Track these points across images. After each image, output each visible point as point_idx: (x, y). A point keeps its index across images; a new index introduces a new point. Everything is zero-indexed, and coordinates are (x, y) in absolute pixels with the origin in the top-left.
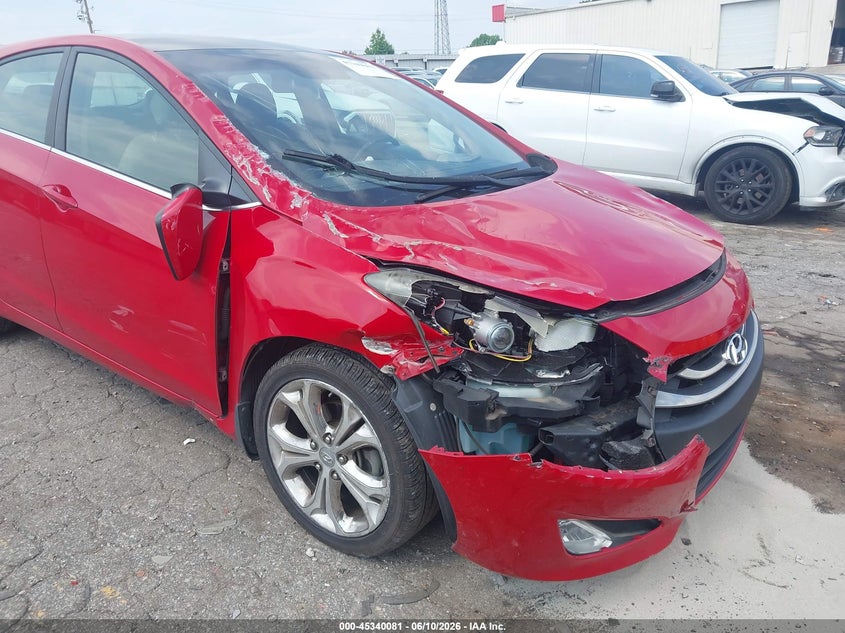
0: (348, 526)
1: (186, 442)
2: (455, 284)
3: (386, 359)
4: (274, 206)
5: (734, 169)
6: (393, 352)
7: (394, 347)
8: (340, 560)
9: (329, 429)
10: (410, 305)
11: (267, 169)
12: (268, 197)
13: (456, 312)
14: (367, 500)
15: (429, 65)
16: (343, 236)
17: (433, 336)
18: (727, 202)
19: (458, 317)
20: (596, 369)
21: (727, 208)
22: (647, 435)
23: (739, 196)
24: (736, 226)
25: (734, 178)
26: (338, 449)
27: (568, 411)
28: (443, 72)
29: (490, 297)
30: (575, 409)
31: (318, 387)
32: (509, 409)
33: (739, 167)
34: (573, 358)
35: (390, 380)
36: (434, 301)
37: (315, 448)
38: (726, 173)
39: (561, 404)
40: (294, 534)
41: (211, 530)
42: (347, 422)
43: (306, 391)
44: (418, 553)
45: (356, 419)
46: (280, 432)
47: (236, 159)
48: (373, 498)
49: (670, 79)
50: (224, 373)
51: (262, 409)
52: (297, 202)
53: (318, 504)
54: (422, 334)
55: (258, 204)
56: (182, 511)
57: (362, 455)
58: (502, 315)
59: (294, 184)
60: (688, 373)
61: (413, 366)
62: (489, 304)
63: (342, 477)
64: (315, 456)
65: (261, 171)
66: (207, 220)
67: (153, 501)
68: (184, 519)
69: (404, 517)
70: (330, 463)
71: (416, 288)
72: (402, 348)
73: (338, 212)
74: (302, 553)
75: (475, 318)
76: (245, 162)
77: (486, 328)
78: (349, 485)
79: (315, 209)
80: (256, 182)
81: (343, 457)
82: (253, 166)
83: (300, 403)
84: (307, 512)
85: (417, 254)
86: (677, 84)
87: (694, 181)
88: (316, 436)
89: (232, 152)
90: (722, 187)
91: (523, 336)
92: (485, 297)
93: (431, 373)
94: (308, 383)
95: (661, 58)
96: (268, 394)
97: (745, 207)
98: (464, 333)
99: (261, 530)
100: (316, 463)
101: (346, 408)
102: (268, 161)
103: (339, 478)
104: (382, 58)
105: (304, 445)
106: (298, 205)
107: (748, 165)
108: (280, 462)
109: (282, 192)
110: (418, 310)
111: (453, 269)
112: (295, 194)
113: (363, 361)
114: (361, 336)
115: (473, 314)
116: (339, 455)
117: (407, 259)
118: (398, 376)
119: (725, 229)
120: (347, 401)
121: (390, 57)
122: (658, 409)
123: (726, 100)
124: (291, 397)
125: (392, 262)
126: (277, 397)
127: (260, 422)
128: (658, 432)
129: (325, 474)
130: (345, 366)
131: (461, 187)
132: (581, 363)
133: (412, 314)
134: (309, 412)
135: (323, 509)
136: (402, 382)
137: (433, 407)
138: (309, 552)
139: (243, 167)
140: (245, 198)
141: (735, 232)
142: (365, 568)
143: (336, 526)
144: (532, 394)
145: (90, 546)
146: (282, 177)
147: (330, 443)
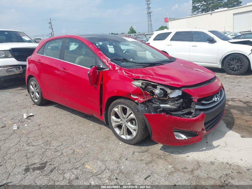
0: (129, 137)
1: (91, 125)
2: (150, 83)
3: (136, 99)
4: (112, 69)
5: (232, 60)
6: (137, 97)
7: (138, 96)
8: (127, 145)
9: (124, 116)
10: (141, 87)
11: (110, 62)
12: (111, 68)
13: (151, 89)
14: (133, 130)
15: (146, 36)
16: (127, 74)
17: (146, 94)
18: (230, 69)
19: (151, 90)
20: (181, 100)
21: (231, 71)
22: (193, 114)
23: (234, 68)
24: (233, 76)
25: (232, 62)
26: (126, 120)
27: (175, 108)
28: (150, 37)
29: (158, 85)
30: (177, 108)
31: (122, 106)
32: (163, 108)
33: (233, 60)
34: (177, 99)
35: (137, 104)
36: (146, 87)
37: (121, 120)
38: (230, 61)
39: (174, 107)
40: (117, 141)
41: (99, 140)
42: (128, 114)
43: (119, 108)
44: (144, 144)
45: (130, 113)
46: (113, 118)
47: (104, 60)
48: (134, 130)
49: (212, 37)
50: (101, 106)
51: (110, 113)
52: (117, 68)
53: (122, 133)
54: (144, 93)
55: (109, 69)
56: (92, 137)
57: (132, 121)
58: (161, 89)
59: (116, 65)
60: (203, 102)
61: (142, 100)
62: (158, 87)
63: (127, 126)
64: (121, 122)
65: (109, 62)
66: (98, 73)
67: (85, 136)
68: (92, 139)
69: (141, 133)
70: (125, 123)
71: (142, 84)
72: (139, 96)
73: (125, 70)
74: (119, 144)
75: (155, 90)
76: (106, 61)
77: (157, 91)
78: (129, 128)
79: (120, 69)
80: (108, 65)
81: (127, 122)
82: (107, 61)
83: (118, 111)
84: (120, 135)
85: (142, 77)
86: (214, 38)
87: (221, 64)
88: (121, 118)
89: (103, 59)
90: (229, 65)
91: (166, 94)
92: (157, 85)
93: (146, 101)
94: (120, 106)
95: (209, 31)
96: (111, 109)
97: (236, 71)
98: (153, 93)
99: (109, 140)
100: (122, 124)
101: (128, 110)
102: (110, 60)
103: (127, 127)
104: (132, 35)
105: (119, 120)
106: (117, 69)
107: (236, 59)
108: (114, 124)
109: (114, 67)
110: (143, 88)
111: (150, 80)
112: (116, 67)
113: (132, 100)
114: (131, 94)
115: (155, 89)
116: (126, 121)
117: (140, 78)
118: (139, 103)
119: (230, 77)
120: (128, 109)
121: (135, 34)
122: (195, 109)
123: (228, 42)
124: (116, 109)
125: (137, 79)
126: (113, 109)
127: (109, 115)
128: (196, 113)
129: (124, 126)
130: (127, 101)
131: (152, 64)
132: (179, 100)
133: (141, 89)
134: (120, 112)
135: (123, 134)
136: (140, 103)
137: (146, 109)
138: (120, 144)
139: (105, 62)
140: (106, 68)
141: (233, 77)
142: (133, 146)
143: (126, 137)
144: (168, 106)
145: (73, 143)
146: (113, 63)
147: (125, 119)
